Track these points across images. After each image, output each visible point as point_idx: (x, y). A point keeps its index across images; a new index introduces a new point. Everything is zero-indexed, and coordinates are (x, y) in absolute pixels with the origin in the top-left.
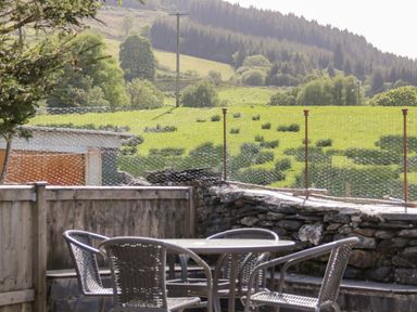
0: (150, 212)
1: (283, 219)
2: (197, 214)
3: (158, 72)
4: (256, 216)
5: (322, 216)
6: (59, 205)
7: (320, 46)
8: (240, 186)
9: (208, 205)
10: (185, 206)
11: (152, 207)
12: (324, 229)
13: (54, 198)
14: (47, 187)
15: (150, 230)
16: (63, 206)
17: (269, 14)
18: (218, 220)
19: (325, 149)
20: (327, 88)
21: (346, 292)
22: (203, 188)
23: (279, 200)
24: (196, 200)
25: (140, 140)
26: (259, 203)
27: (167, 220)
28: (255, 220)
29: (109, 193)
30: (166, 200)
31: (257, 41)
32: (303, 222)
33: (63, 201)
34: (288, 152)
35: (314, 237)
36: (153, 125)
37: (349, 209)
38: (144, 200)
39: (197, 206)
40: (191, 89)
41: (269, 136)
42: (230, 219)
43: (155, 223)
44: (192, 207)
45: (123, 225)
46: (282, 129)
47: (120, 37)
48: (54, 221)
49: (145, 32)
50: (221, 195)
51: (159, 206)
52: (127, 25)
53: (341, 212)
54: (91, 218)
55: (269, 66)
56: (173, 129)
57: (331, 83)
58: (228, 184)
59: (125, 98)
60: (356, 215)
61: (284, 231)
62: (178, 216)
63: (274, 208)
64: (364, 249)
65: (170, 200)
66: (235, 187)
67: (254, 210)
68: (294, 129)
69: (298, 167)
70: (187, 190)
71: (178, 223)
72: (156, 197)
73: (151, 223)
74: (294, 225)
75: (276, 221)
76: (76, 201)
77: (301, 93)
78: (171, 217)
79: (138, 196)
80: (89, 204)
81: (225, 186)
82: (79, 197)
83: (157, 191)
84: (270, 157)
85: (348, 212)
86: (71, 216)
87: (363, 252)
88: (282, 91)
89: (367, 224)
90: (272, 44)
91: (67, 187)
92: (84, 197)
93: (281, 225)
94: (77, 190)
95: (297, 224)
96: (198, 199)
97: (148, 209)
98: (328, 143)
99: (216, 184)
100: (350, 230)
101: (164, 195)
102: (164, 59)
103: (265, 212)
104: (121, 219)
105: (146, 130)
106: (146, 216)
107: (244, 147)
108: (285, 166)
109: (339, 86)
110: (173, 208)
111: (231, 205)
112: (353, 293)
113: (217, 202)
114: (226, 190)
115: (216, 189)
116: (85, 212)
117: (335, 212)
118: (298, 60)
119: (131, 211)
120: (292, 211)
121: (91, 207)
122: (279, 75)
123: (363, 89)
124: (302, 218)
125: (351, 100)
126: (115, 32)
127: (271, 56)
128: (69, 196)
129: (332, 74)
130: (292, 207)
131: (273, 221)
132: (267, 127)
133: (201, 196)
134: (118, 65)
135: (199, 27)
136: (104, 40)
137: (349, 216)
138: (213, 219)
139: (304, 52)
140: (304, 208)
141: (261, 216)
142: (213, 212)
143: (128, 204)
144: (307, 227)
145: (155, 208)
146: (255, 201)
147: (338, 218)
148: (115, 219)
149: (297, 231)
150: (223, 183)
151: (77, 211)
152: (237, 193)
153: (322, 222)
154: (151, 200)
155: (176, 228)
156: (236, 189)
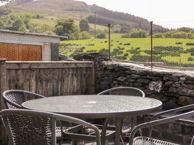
0: (72, 74)
1: (140, 78)
2: (96, 75)
3: (90, 29)
4: (126, 76)
5: (163, 77)
6: (20, 71)
7: (135, 22)
8: (117, 61)
9: (101, 70)
10: (90, 71)
11: (73, 72)
12: (163, 84)
13: (17, 67)
14: (6, 62)
15: (72, 83)
16: (23, 72)
17: (121, 13)
18: (106, 78)
19: (138, 50)
20: (137, 33)
21: (182, 123)
22: (99, 62)
23: (137, 68)
24: (96, 68)
25: (84, 48)
26: (127, 70)
27: (81, 78)
28: (125, 78)
29: (50, 65)
30: (80, 68)
31: (117, 21)
32: (151, 80)
33: (23, 69)
34: (127, 51)
35: (157, 88)
36: (88, 44)
37: (178, 73)
38: (69, 68)
39: (96, 71)
40: (99, 34)
41: (122, 47)
42: (112, 77)
43: (75, 79)
44: (93, 72)
45: (58, 81)
46: (125, 45)
47: (79, 20)
48: (18, 80)
49: (87, 18)
50: (108, 65)
51: (77, 71)
52: (81, 17)
53: (173, 75)
54: (40, 78)
55: (121, 27)
56: (93, 45)
57: (138, 32)
58: (111, 60)
59: (80, 36)
60: (183, 76)
61: (141, 85)
62: (87, 76)
63: (135, 72)
64: (188, 96)
65: (83, 68)
66: (114, 61)
67: (125, 73)
68: (129, 44)
69: (131, 55)
70: (91, 63)
71: (86, 79)
72: (75, 67)
73: (73, 79)
74: (146, 81)
75: (136, 79)
76: (31, 69)
77: (130, 35)
78: (83, 76)
79: (66, 66)
80: (38, 71)
81: (110, 61)
82: (32, 67)
83: (76, 64)
84: (122, 53)
85: (178, 75)
86: (28, 77)
87: (188, 98)
88: (125, 34)
89: (190, 82)
90: (122, 21)
91: (25, 62)
92: (35, 67)
93: (139, 81)
94: (31, 63)
95: (148, 81)
96: (96, 67)
97: (71, 72)
98: (139, 48)
99: (105, 60)
100: (179, 85)
101: (79, 66)
102: (92, 26)
103: (130, 74)
104: (56, 78)
105: (86, 45)
106: (70, 76)
107: (115, 50)
108: (127, 55)
109: (140, 33)
110: (85, 72)
111: (113, 70)
112: (187, 125)
113: (106, 69)
114: (110, 63)
115: (106, 63)
116: (36, 74)
117: (170, 75)
118: (129, 26)
119: (62, 74)
120: (145, 74)
121: (40, 72)
122: (124, 30)
123: (147, 34)
124: (151, 77)
125: (144, 36)
126: (78, 19)
127: (122, 25)
128: (26, 67)
129: (138, 30)
130: (145, 72)
131: (134, 79)
132: (121, 44)
133: (98, 66)
134: (79, 27)
135: (101, 17)
136: (74, 20)
137: (179, 77)
138: (104, 77)
139: (131, 24)
140: (152, 72)
141: (128, 76)
142: (104, 74)
143: (60, 70)
144: (154, 82)
145: (75, 72)
146: (125, 68)
147: (172, 78)
148: (53, 78)
149: (148, 84)
150: (109, 59)
151: (32, 74)
152: (116, 64)
153: (162, 80)
154: (72, 68)
155: (86, 82)
156: (115, 63)
